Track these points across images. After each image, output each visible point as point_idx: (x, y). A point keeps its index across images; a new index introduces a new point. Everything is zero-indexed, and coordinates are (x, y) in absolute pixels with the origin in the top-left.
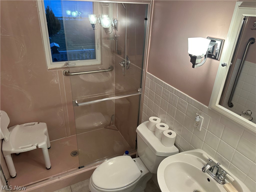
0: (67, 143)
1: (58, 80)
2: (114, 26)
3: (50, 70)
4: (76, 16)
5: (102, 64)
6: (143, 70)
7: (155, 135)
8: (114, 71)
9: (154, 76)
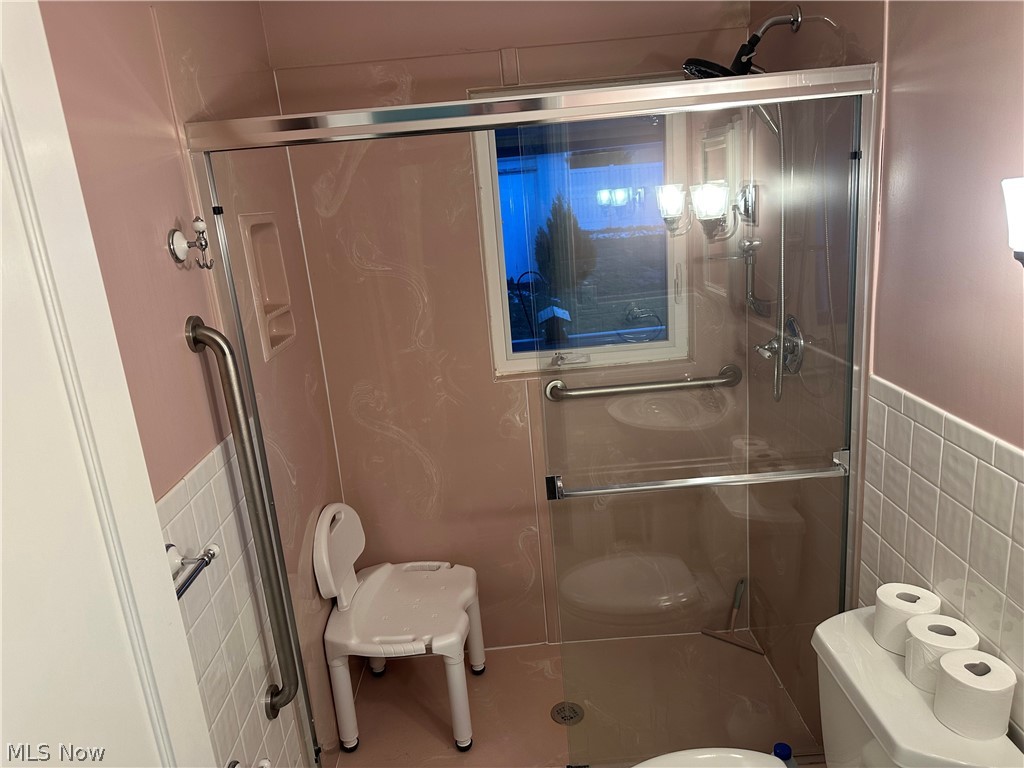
0: (546, 665)
1: (527, 415)
2: (742, 209)
3: (502, 377)
4: (624, 203)
5: (690, 358)
6: (856, 368)
7: (903, 668)
8: (744, 386)
9: (904, 392)
